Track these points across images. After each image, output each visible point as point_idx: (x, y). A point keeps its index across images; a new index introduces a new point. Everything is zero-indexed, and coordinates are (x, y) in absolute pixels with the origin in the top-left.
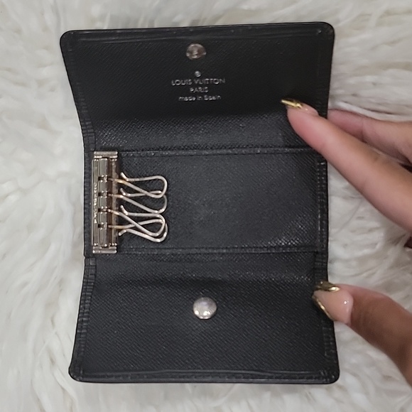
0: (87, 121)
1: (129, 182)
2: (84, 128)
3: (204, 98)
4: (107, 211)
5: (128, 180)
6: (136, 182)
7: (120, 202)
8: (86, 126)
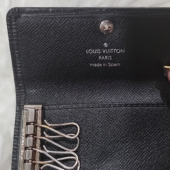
0: (21, 83)
1: (50, 127)
2: (18, 88)
3: (108, 64)
4: (32, 149)
5: (49, 125)
6: (56, 126)
7: (43, 142)
8: (19, 87)
